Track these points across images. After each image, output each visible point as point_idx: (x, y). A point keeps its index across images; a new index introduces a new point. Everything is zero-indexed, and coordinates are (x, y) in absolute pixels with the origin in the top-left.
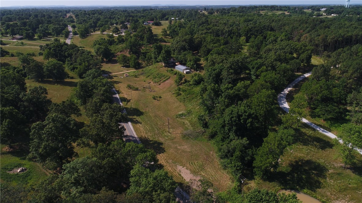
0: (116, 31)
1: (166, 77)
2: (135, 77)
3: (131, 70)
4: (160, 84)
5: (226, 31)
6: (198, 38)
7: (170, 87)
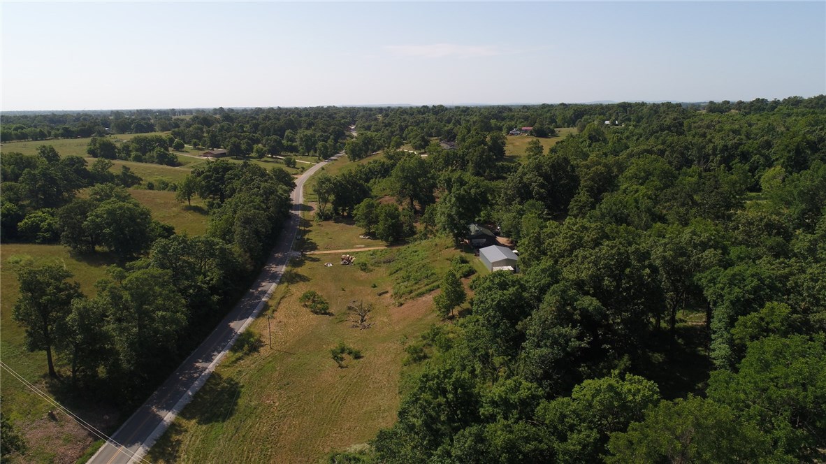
0: (420, 145)
1: (433, 282)
2: (362, 270)
3: (373, 246)
4: (401, 305)
5: (714, 149)
6: (600, 164)
7: (421, 319)
